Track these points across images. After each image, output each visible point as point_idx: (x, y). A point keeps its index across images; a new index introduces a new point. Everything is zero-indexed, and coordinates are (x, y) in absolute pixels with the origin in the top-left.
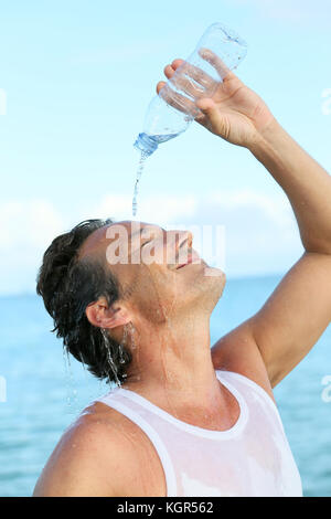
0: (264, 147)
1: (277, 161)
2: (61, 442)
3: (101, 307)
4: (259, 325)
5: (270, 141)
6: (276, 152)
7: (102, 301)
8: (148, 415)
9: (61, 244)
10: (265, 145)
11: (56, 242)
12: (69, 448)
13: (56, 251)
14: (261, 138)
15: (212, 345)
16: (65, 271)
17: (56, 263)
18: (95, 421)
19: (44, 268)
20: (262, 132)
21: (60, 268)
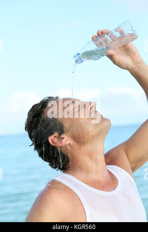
0: (136, 70)
1: (141, 76)
2: (37, 197)
3: (55, 137)
4: (128, 145)
5: (139, 68)
6: (141, 73)
7: (56, 134)
8: (76, 185)
9: (36, 108)
10: (137, 70)
11: (34, 107)
12: (41, 200)
13: (34, 111)
14: (135, 67)
15: (105, 153)
16: (38, 120)
17: (34, 117)
18: (52, 188)
19: (28, 119)
20: (136, 64)
21: (36, 119)
